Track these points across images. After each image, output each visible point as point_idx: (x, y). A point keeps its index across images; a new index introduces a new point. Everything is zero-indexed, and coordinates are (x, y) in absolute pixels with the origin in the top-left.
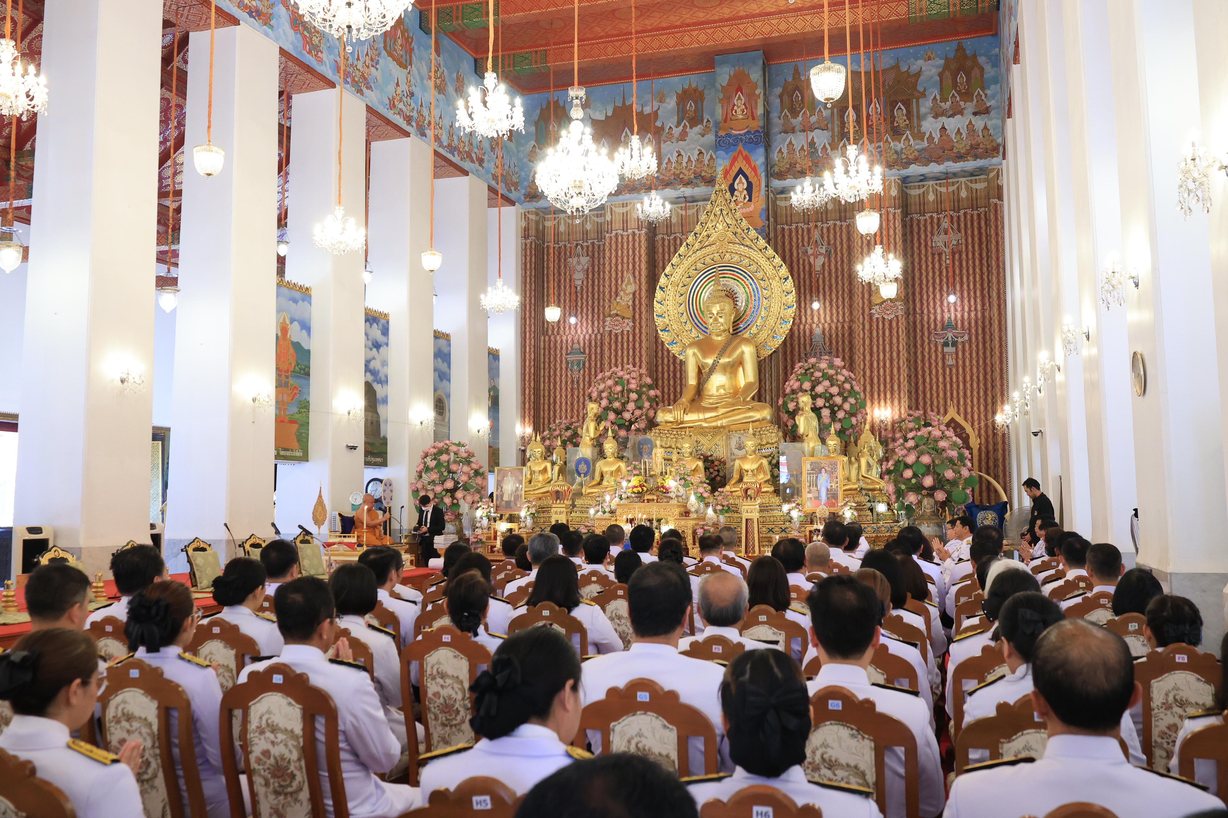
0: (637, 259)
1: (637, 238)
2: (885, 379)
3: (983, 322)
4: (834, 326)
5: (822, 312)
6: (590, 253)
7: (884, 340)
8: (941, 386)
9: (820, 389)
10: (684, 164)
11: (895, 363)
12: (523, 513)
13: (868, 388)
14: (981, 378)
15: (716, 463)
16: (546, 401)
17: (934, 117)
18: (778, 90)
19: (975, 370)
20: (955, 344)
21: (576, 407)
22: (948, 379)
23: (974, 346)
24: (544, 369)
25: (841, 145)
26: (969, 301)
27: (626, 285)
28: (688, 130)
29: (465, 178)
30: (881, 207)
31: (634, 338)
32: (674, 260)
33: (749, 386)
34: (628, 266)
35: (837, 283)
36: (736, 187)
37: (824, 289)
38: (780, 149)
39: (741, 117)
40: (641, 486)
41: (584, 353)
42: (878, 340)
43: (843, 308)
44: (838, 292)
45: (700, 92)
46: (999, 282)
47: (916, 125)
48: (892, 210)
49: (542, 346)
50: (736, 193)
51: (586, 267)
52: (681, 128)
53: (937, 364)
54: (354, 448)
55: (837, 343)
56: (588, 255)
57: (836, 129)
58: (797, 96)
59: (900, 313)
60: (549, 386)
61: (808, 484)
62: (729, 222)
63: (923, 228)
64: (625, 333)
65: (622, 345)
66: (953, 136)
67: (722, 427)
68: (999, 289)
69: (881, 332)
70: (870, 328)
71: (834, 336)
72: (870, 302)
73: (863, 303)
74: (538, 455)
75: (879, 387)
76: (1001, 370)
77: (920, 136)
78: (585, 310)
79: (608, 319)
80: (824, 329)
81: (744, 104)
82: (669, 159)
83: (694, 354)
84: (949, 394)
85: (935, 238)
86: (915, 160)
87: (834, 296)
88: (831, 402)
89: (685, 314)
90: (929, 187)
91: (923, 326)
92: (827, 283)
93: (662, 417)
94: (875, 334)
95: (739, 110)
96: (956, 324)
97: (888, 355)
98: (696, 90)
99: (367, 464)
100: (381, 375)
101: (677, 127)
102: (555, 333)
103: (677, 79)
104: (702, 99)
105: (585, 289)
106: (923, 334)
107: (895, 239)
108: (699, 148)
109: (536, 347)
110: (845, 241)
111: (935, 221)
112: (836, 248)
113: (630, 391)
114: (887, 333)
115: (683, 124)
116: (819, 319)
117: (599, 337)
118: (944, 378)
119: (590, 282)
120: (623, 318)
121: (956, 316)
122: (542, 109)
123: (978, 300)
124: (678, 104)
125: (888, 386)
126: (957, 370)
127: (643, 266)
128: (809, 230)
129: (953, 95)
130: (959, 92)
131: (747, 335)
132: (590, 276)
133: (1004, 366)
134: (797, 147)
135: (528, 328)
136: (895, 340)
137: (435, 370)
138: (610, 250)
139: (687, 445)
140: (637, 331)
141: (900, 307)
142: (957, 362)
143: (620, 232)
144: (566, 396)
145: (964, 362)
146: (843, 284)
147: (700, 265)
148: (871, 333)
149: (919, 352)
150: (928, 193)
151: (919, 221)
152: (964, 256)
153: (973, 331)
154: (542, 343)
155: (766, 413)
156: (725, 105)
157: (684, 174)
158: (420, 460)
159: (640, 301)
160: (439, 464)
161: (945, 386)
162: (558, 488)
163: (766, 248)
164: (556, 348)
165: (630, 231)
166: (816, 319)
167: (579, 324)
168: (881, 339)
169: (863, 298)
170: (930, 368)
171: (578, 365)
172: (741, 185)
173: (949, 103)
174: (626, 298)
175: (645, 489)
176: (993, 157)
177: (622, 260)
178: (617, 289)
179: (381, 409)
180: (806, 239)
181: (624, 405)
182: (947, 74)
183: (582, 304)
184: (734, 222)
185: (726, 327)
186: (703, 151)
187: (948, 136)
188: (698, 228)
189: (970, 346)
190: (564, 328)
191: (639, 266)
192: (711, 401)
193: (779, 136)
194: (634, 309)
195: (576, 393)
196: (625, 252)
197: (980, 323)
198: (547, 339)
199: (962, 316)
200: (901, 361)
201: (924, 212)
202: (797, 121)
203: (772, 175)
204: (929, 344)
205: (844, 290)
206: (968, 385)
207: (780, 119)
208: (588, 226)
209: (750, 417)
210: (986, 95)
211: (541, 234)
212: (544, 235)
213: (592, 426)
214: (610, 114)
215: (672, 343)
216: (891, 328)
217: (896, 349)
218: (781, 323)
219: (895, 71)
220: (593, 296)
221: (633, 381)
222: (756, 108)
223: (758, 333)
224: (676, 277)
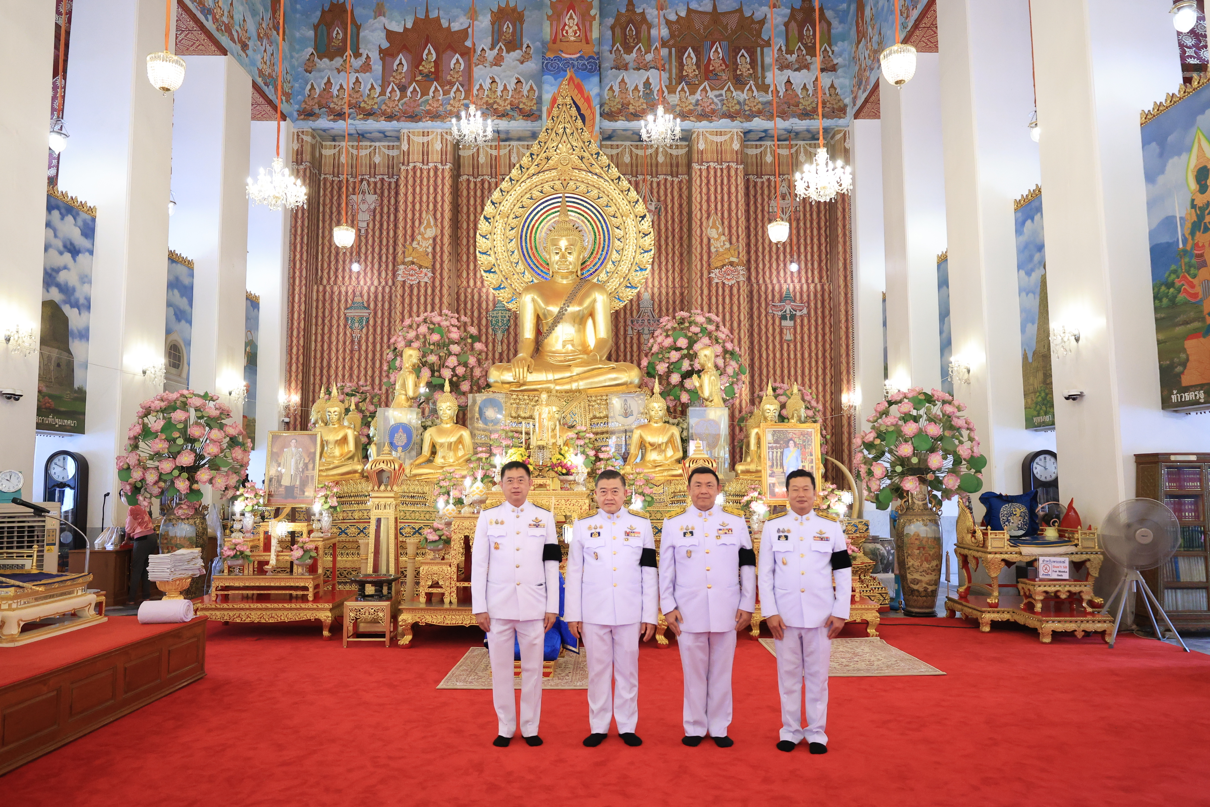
0: (439, 198)
1: (439, 173)
3: (823, 296)
4: (664, 292)
6: (378, 191)
7: (724, 308)
8: (778, 363)
10: (499, 93)
12: (317, 507)
14: (820, 355)
16: (318, 364)
17: (779, 69)
18: (610, 21)
19: (813, 346)
20: (793, 317)
21: (356, 372)
22: (786, 355)
23: (813, 321)
24: (316, 325)
25: (679, 88)
26: (806, 272)
27: (425, 229)
28: (504, 54)
29: (223, 59)
30: (722, 161)
31: (433, 291)
32: (504, 185)
33: (600, 343)
34: (428, 206)
35: (667, 244)
38: (611, 87)
39: (572, 39)
41: (368, 308)
42: (717, 308)
43: (673, 272)
44: (667, 254)
45: (519, 13)
46: (845, 251)
47: (760, 75)
48: (734, 165)
49: (315, 298)
51: (372, 207)
52: (496, 51)
53: (774, 338)
54: (14, 397)
55: (668, 310)
56: (375, 193)
57: (674, 71)
58: (631, 29)
59: (742, 279)
60: (322, 346)
63: (759, 192)
64: (423, 284)
65: (419, 300)
66: (799, 92)
67: (579, 391)
68: (845, 260)
69: (720, 299)
70: (709, 294)
71: (664, 302)
72: (709, 265)
73: (702, 265)
74: (334, 418)
76: (847, 346)
77: (764, 88)
78: (370, 258)
79: (402, 267)
80: (653, 294)
81: (577, 25)
82: (481, 85)
83: (533, 300)
84: (786, 372)
85: (773, 203)
86: (759, 113)
87: (663, 258)
89: (516, 252)
90: (766, 148)
91: (760, 296)
93: (495, 375)
94: (714, 299)
95: (570, 31)
96: (795, 296)
98: (514, 10)
99: (42, 426)
100: (79, 295)
101: (491, 49)
102: (332, 282)
104: (522, 22)
105: (371, 233)
106: (760, 304)
107: (737, 197)
108: (517, 76)
109: (308, 297)
110: (676, 198)
111: (773, 184)
112: (667, 206)
113: (450, 342)
114: (727, 300)
115: (498, 47)
117: (387, 289)
118: (782, 355)
119: (378, 225)
120: (420, 267)
121: (795, 288)
122: (323, 12)
123: (816, 272)
124: (493, 24)
126: (795, 346)
127: (447, 207)
128: (637, 183)
129: (799, 47)
130: (805, 45)
132: (378, 218)
133: (850, 342)
134: (631, 86)
135: (297, 273)
136: (735, 309)
137: (169, 304)
138: (406, 185)
140: (437, 283)
141: (742, 272)
142: (795, 338)
143: (419, 165)
144: (344, 360)
145: (802, 338)
146: (674, 246)
147: (536, 193)
148: (710, 299)
149: (755, 324)
150: (766, 155)
151: (756, 183)
152: (802, 224)
153: (812, 304)
154: (315, 294)
155: (630, 375)
156: (555, 23)
157: (498, 104)
158: (135, 419)
159: (441, 248)
160: (169, 425)
161: (782, 363)
164: (332, 300)
165: (431, 165)
167: (363, 274)
168: (720, 306)
169: (701, 260)
170: (767, 342)
171: (360, 321)
173: (795, 56)
174: (424, 244)
176: (840, 118)
177: (421, 198)
178: (413, 232)
181: (443, 359)
182: (793, 25)
183: (367, 250)
185: (575, 270)
186: (522, 80)
187: (793, 90)
189: (809, 321)
190: (343, 278)
191: (442, 206)
192: (559, 359)
193: (610, 71)
194: (434, 257)
195: (356, 355)
196: (425, 188)
197: (819, 296)
198: (321, 288)
199: (801, 288)
200: (742, 331)
201: (762, 175)
202: (631, 58)
203: (602, 115)
204: (766, 316)
205: (674, 253)
206: (806, 363)
207: (611, 53)
208: (377, 159)
210: (833, 52)
211: (317, 163)
212: (320, 165)
213: (411, 380)
214: (409, 25)
215: (499, 288)
216: (731, 295)
217: (736, 319)
218: (636, 271)
219: (738, 14)
220: (381, 242)
221: (455, 330)
222: (591, 31)
223: (607, 281)
224: (505, 207)
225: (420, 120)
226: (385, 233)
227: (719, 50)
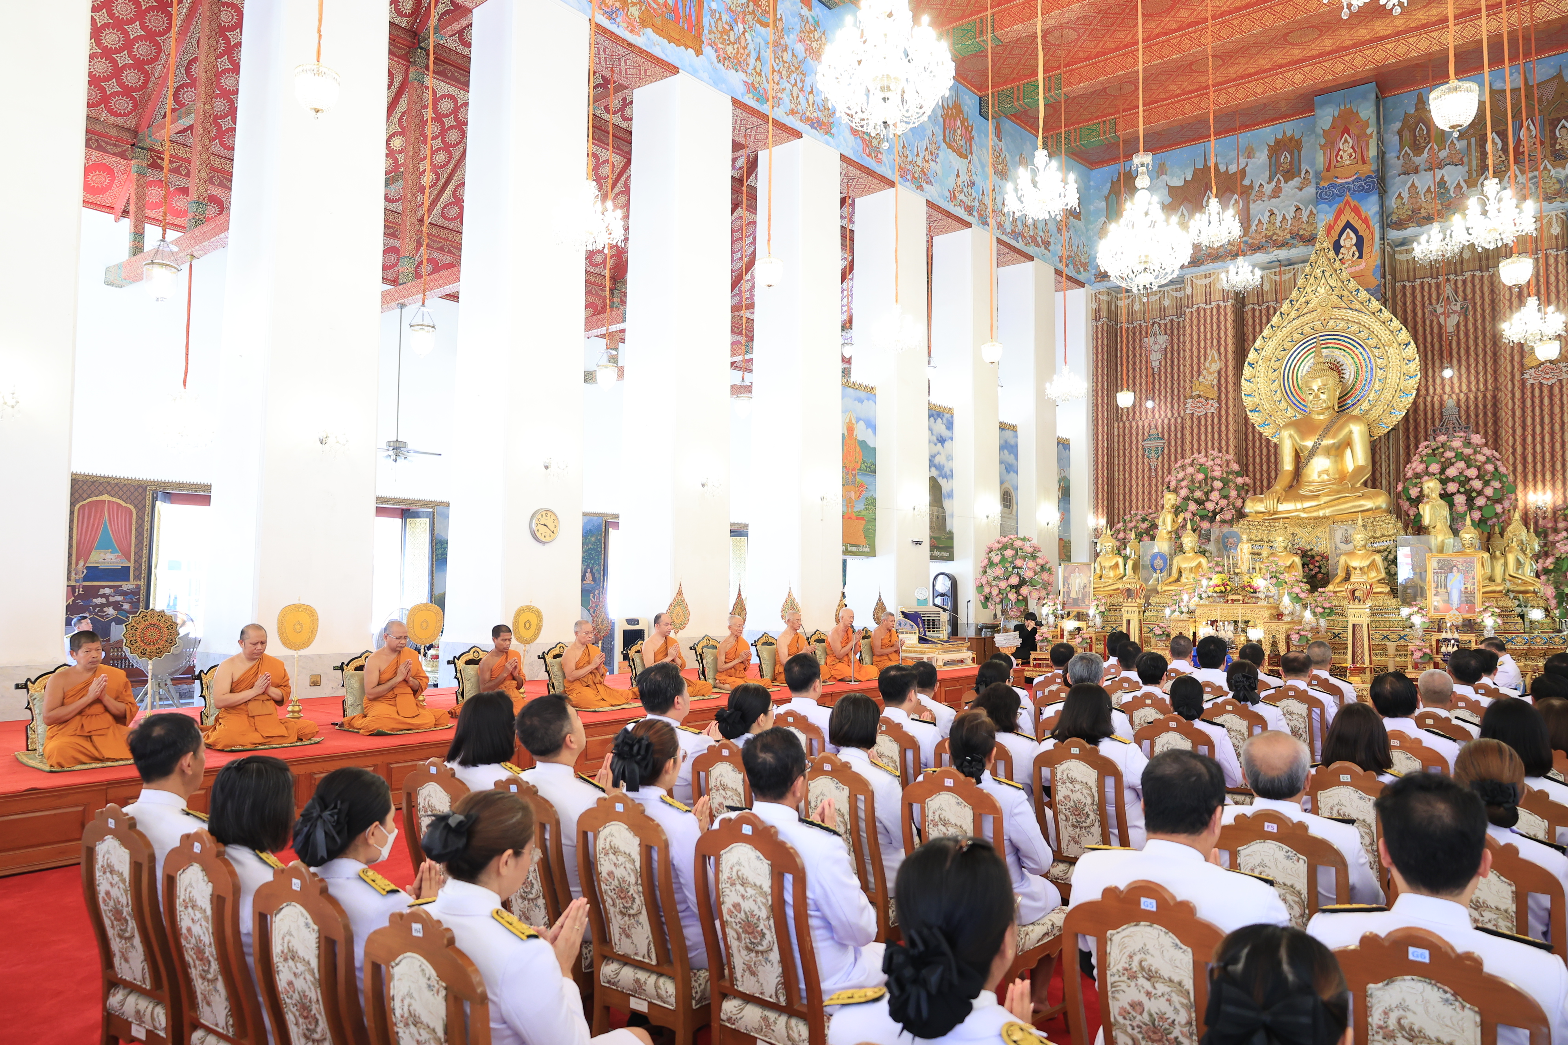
0: (1222, 334)
1: (1222, 311)
2: (1543, 457)
4: (1472, 396)
5: (1455, 380)
6: (1168, 331)
7: (1542, 410)
9: (1451, 472)
10: (1278, 224)
11: (1558, 437)
12: (1092, 612)
13: (1520, 468)
15: (1317, 558)
18: (1398, 125)
25: (1477, 181)
28: (1282, 184)
29: (1030, 264)
30: (1537, 250)
31: (1220, 420)
32: (1266, 332)
33: (1359, 470)
34: (1212, 343)
35: (1476, 345)
36: (1342, 243)
37: (1458, 353)
38: (1400, 194)
39: (1348, 162)
40: (1223, 585)
41: (1163, 438)
42: (1533, 411)
43: (1485, 373)
44: (1477, 355)
45: (1297, 141)
48: (1553, 252)
49: (1116, 433)
50: (1342, 250)
51: (1164, 347)
52: (1274, 183)
54: (919, 543)
55: (1477, 416)
56: (1166, 334)
57: (1474, 163)
58: (1421, 128)
60: (1124, 475)
61: (1434, 585)
62: (1333, 283)
64: (1209, 415)
65: (1206, 429)
67: (1325, 517)
69: (1537, 401)
70: (1523, 397)
71: (1472, 408)
72: (1522, 365)
73: (1513, 367)
74: (1109, 550)
75: (1534, 467)
78: (1163, 393)
79: (1190, 401)
80: (1459, 400)
82: (1259, 220)
83: (1291, 436)
87: (1472, 360)
88: (1467, 487)
89: (1279, 391)
92: (1463, 345)
93: (1252, 507)
94: (1529, 403)
95: (1345, 155)
97: (1547, 428)
98: (1291, 139)
99: (933, 558)
100: (947, 470)
101: (1269, 183)
102: (1130, 418)
103: (1268, 129)
104: (1300, 149)
105: (1163, 370)
107: (1557, 287)
108: (1296, 203)
109: (1110, 436)
110: (1487, 294)
112: (1475, 304)
113: (1214, 479)
114: (1546, 401)
115: (1276, 180)
116: (1452, 388)
117: (1179, 420)
119: (1169, 362)
120: (1207, 399)
122: (1113, 182)
124: (1270, 158)
125: (1548, 466)
127: (1230, 341)
128: (1438, 286)
131: (1356, 412)
132: (1169, 356)
134: (1422, 189)
135: (1100, 415)
137: (1001, 462)
138: (1191, 326)
139: (1281, 539)
140: (1223, 412)
141: (1565, 369)
143: (1203, 306)
144: (1143, 485)
146: (1485, 346)
147: (1296, 336)
148: (1523, 402)
154: (1116, 430)
155: (1381, 501)
157: (1278, 235)
158: (983, 555)
159: (1226, 380)
160: (1003, 559)
162: (1129, 586)
163: (1381, 310)
164: (1131, 434)
165: (1214, 304)
166: (1448, 389)
167: (1157, 408)
168: (1537, 408)
169: (1512, 361)
171: (1156, 451)
172: (1349, 240)
174: (1210, 378)
175: (1229, 588)
177: (1205, 336)
178: (1199, 367)
179: (946, 503)
180: (1434, 296)
181: (1207, 494)
184: (1340, 284)
185: (1330, 404)
186: (1301, 206)
188: (1294, 294)
190: (1140, 413)
191: (1225, 341)
192: (1311, 488)
193: (1398, 179)
194: (1219, 389)
195: (1154, 482)
196: (1209, 327)
202: (1420, 160)
203: (1388, 226)
205: (1485, 353)
207: (1398, 158)
208: (1166, 303)
209: (1360, 506)
211: (1113, 316)
212: (1116, 316)
213: (1169, 518)
214: (1189, 178)
215: (1264, 424)
216: (1551, 396)
217: (1558, 421)
218: (1400, 397)
219: (1556, 82)
220: (1172, 377)
221: (1218, 468)
222: (1368, 150)
223: (1371, 409)
224: (1268, 351)
225: (1202, 264)
226: (1176, 369)
227: (1532, 127)
